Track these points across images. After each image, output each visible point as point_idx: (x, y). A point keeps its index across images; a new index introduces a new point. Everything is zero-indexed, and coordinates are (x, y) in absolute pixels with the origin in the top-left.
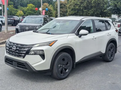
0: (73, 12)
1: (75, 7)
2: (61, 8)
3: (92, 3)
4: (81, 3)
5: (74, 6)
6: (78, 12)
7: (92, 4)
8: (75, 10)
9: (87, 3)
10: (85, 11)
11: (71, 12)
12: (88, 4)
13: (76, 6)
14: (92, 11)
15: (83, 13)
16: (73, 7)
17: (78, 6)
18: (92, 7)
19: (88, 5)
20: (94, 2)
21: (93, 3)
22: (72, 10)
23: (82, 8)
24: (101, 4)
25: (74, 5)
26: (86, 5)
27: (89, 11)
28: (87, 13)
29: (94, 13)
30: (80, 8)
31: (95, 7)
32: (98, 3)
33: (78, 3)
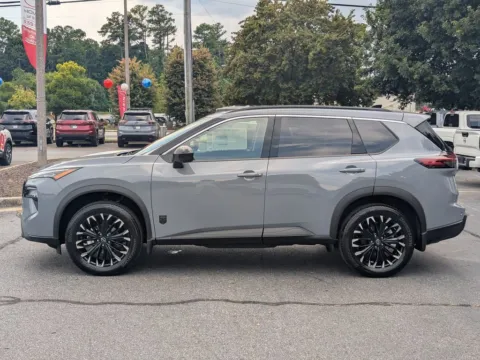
0: (243, 92)
1: (250, 73)
2: (195, 75)
3: (310, 60)
4: (271, 58)
5: (246, 71)
6: (259, 91)
7: (307, 61)
8: (249, 86)
9: (291, 61)
10: (286, 86)
11: (236, 90)
12: (295, 63)
13: (251, 70)
14: (311, 87)
15: (278, 96)
16: (240, 74)
17: (259, 70)
18: (307, 74)
19: (293, 67)
20: (314, 55)
21: (314, 60)
22: (239, 83)
23: (273, 77)
24: (340, 62)
25: (244, 66)
26: (287, 67)
27: (297, 88)
28: (291, 93)
30: (267, 79)
32: (332, 60)
33: (260, 60)
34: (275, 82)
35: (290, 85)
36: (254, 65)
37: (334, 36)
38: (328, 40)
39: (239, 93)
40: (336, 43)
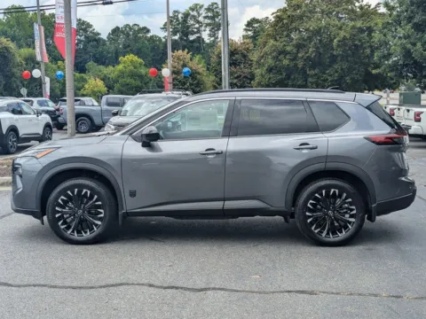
0: (275, 77)
1: (280, 60)
2: (233, 63)
3: (335, 47)
4: (299, 47)
5: (276, 58)
6: (288, 77)
7: (333, 49)
8: (279, 72)
9: (318, 48)
10: (312, 72)
11: (267, 76)
12: (321, 50)
13: (281, 57)
14: (337, 72)
15: (306, 81)
16: (270, 61)
17: (288, 57)
18: (334, 59)
19: (320, 54)
20: (339, 41)
21: (338, 46)
22: (270, 70)
23: (300, 64)
24: (365, 48)
25: (275, 54)
26: (314, 54)
27: (324, 73)
28: (318, 78)
29: (341, 78)
30: (296, 65)
31: (344, 58)
32: (355, 45)
33: (288, 49)
34: (303, 68)
35: (317, 71)
36: (283, 52)
37: (359, 24)
38: (353, 27)
39: (270, 78)
40: (361, 30)
